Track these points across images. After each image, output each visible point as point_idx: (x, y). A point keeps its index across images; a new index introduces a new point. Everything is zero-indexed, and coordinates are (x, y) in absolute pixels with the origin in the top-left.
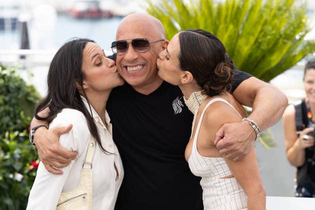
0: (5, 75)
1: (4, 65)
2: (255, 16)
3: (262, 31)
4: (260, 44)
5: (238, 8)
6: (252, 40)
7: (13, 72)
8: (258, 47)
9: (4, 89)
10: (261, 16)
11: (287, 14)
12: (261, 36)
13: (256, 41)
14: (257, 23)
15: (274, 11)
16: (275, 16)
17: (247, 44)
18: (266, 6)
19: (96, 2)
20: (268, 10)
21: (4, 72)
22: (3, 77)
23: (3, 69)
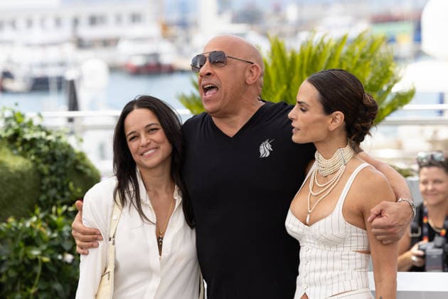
0: (49, 141)
1: (49, 130)
7: (59, 137)
9: (49, 157)
11: (371, 62)
15: (356, 59)
16: (358, 65)
18: (347, 53)
19: (155, 55)
20: (350, 59)
21: (49, 138)
22: (48, 143)
23: (48, 134)
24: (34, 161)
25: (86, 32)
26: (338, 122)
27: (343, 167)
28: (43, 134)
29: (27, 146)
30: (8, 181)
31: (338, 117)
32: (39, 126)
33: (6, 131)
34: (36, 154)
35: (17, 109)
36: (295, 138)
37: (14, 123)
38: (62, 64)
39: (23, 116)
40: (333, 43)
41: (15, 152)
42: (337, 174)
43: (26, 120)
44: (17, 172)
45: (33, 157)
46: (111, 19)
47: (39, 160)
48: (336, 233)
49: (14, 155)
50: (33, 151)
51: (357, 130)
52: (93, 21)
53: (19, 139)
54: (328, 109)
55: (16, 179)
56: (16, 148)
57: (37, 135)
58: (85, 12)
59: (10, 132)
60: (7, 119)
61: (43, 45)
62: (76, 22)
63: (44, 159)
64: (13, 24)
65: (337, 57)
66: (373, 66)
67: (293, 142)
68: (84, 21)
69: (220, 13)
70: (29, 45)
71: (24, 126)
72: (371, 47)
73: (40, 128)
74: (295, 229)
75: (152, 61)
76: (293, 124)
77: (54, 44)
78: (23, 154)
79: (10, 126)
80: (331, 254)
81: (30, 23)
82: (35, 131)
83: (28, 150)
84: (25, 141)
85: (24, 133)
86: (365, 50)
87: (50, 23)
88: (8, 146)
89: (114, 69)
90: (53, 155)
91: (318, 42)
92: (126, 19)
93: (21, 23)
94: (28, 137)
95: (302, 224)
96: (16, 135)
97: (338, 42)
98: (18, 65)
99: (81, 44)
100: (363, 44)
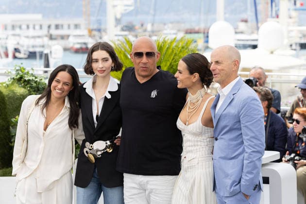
0: (37, 81)
1: (36, 76)
2: (170, 51)
3: (173, 59)
4: (173, 66)
5: (161, 47)
6: (168, 64)
7: (41, 80)
8: (172, 68)
9: (36, 89)
10: (173, 51)
11: (187, 51)
12: (173, 62)
13: (170, 64)
14: (171, 54)
15: (180, 49)
16: (181, 51)
17: (165, 66)
18: (176, 46)
19: (85, 44)
20: (177, 48)
21: (36, 80)
22: (36, 82)
23: (36, 78)
24: (29, 90)
25: (54, 32)
26: (197, 78)
27: (201, 99)
28: (34, 78)
29: (26, 83)
30: (17, 99)
31: (196, 75)
32: (32, 74)
33: (17, 76)
34: (30, 87)
35: (22, 66)
36: (179, 86)
37: (20, 72)
38: (43, 46)
39: (24, 69)
40: (169, 41)
41: (20, 86)
42: (199, 102)
43: (26, 71)
44: (21, 95)
45: (29, 88)
46: (66, 27)
47: (31, 90)
48: (198, 130)
49: (20, 87)
50: (28, 86)
51: (206, 81)
52: (57, 27)
53: (22, 80)
54: (191, 72)
55: (21, 98)
56: (21, 84)
57: (31, 78)
58: (53, 23)
59: (18, 76)
60: (17, 70)
61: (34, 37)
62: (49, 27)
63: (34, 90)
64: (20, 27)
65: (172, 47)
66: (187, 52)
67: (178, 88)
68: (53, 27)
69: (116, 26)
70: (27, 37)
71: (25, 74)
72: (187, 44)
73: (32, 75)
74: (180, 127)
75: (84, 46)
76: (178, 79)
77: (39, 37)
78: (24, 87)
79: (18, 74)
80: (196, 139)
81: (28, 27)
82: (30, 76)
83: (26, 85)
84: (25, 81)
85: (25, 77)
86: (184, 45)
87: (37, 27)
88: (17, 83)
89: (65, 49)
90: (38, 87)
91: (162, 41)
92: (72, 27)
93: (24, 27)
94: (27, 79)
95: (184, 125)
96: (21, 78)
97: (172, 40)
98: (23, 46)
99: (51, 38)
100: (183, 42)
